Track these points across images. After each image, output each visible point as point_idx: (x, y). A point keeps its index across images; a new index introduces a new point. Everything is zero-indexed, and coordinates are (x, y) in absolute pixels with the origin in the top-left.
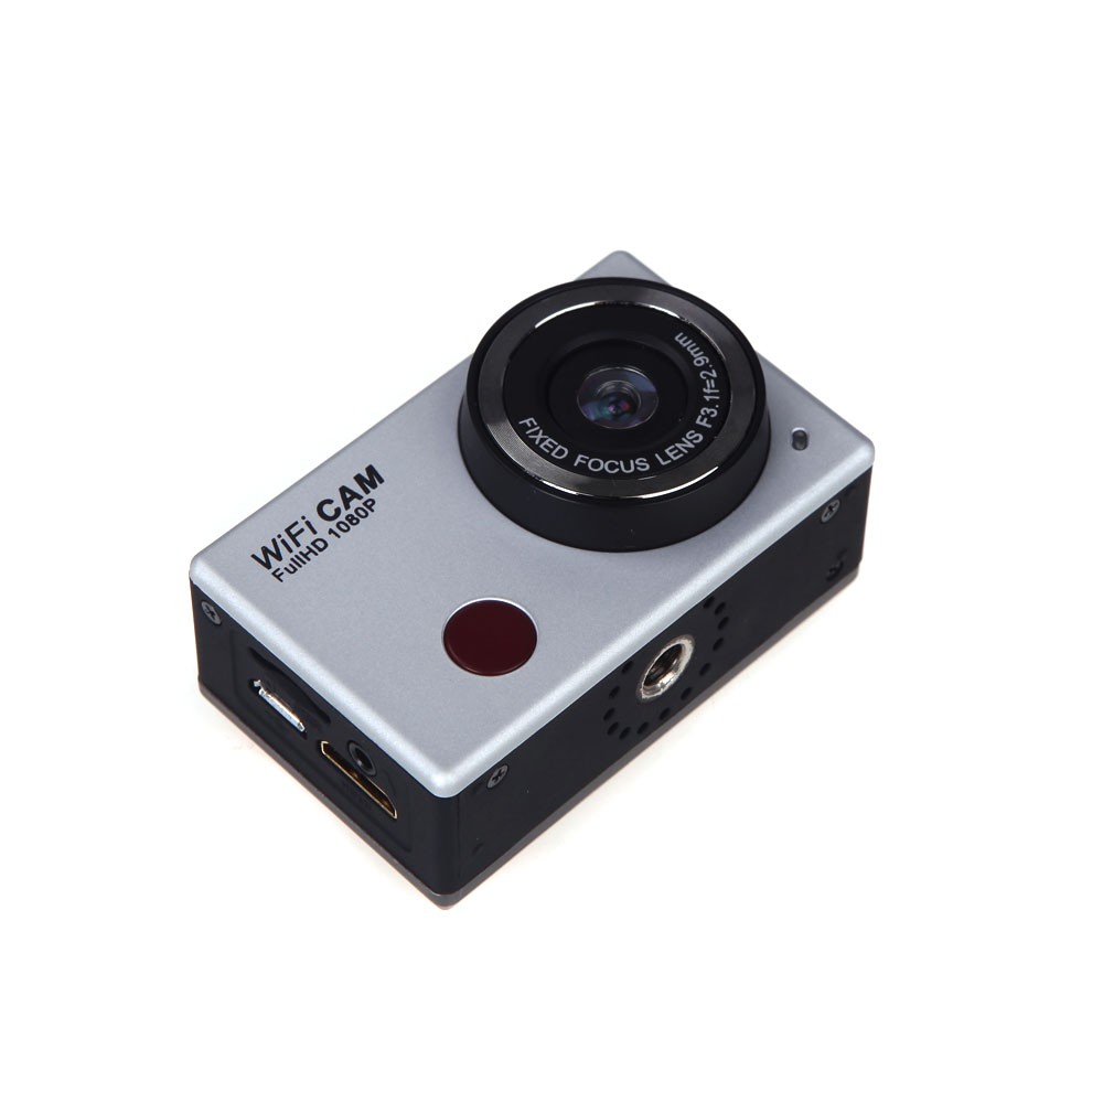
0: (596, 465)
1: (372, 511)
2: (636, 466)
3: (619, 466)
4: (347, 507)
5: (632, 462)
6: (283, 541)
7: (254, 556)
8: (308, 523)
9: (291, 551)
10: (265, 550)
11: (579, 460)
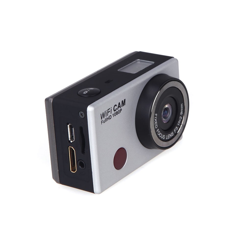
0: (159, 133)
1: (120, 112)
3: (161, 136)
4: (118, 109)
6: (106, 113)
8: (111, 110)
10: (103, 114)
11: (157, 130)
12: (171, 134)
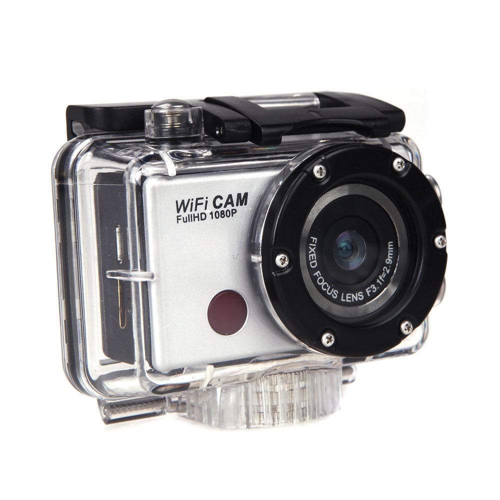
0: (321, 281)
1: (232, 216)
2: (333, 293)
3: (327, 288)
4: (225, 206)
5: (333, 289)
6: (192, 203)
7: (177, 202)
8: (207, 202)
9: (191, 210)
10: (183, 202)
11: (317, 273)
12: (355, 295)
